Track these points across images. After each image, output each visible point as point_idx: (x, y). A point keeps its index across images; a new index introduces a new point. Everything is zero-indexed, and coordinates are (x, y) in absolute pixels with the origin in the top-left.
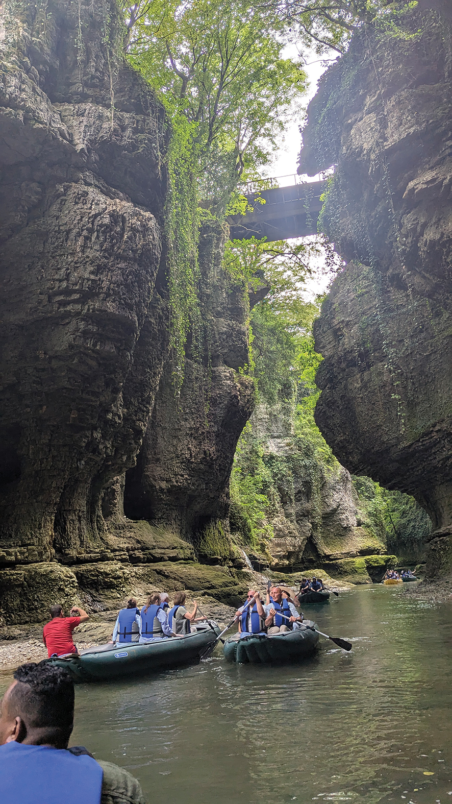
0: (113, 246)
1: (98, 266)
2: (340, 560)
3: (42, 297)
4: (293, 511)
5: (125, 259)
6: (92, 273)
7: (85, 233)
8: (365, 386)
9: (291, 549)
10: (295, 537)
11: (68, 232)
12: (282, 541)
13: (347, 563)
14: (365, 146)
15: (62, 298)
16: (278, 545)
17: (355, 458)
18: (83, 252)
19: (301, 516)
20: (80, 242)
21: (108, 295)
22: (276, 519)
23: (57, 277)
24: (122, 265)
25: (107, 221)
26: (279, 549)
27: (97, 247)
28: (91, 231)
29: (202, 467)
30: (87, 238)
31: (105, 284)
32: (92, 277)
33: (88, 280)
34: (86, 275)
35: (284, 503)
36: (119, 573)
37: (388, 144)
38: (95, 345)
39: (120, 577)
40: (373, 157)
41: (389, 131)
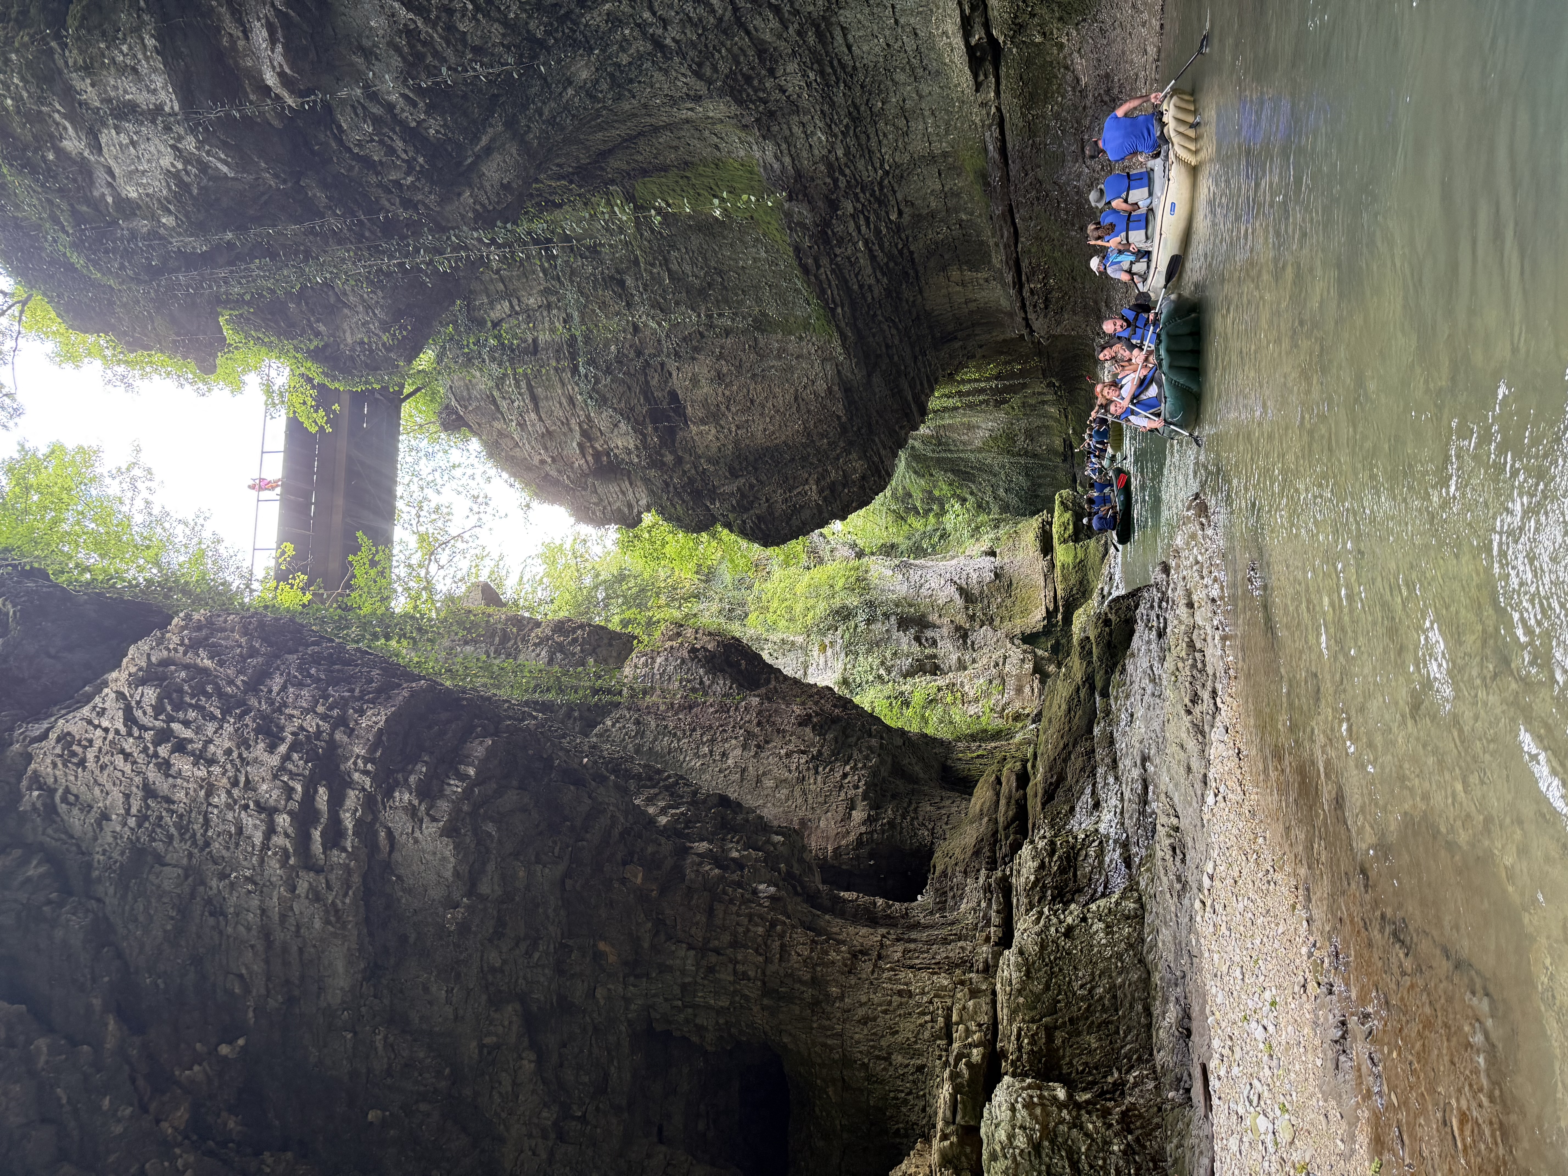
0: (221, 694)
1: (258, 731)
2: (1059, 592)
3: (302, 887)
4: (954, 657)
5: (261, 677)
6: (271, 748)
7: (163, 751)
8: (714, 416)
9: (1029, 666)
10: (1005, 658)
11: (149, 791)
12: (1011, 683)
13: (1065, 578)
14: (166, 161)
15: (316, 834)
16: (1019, 690)
17: (857, 466)
18: (211, 762)
19: (965, 642)
20: (182, 764)
21: (342, 722)
22: (966, 688)
23: (258, 838)
24: (276, 683)
25: (150, 694)
26: (1027, 689)
27: (210, 728)
28: (164, 735)
29: (830, 736)
30: (181, 747)
31: (311, 724)
32: (283, 749)
33: (287, 758)
34: (274, 761)
35: (935, 670)
36: (1041, 844)
37: (170, 101)
38: (462, 777)
39: (1052, 843)
40: (190, 144)
41: (143, 99)
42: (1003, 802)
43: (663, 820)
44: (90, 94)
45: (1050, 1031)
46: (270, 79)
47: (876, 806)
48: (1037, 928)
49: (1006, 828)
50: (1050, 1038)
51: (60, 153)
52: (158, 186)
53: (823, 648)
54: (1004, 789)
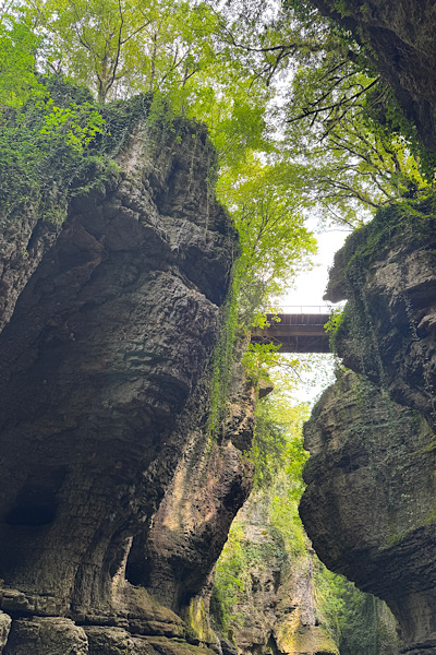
0: (185, 324)
1: (172, 337)
3: (119, 355)
5: (193, 336)
6: (165, 342)
7: (166, 309)
9: (256, 641)
10: (261, 628)
11: (153, 307)
12: (248, 631)
14: (388, 285)
15: (136, 358)
16: (244, 635)
18: (161, 324)
19: (268, 607)
20: (161, 315)
21: (174, 362)
22: (246, 606)
23: (136, 340)
24: (190, 340)
25: (185, 304)
26: (245, 639)
27: (173, 322)
28: (171, 309)
30: (167, 314)
31: (174, 353)
32: (165, 345)
33: (162, 346)
34: (161, 343)
35: (254, 590)
37: (410, 285)
38: (154, 403)
40: (395, 293)
41: (409, 277)
42: (160, 624)
43: (145, 474)
44: (409, 259)
45: (35, 641)
46: (426, 318)
47: (169, 561)
48: (77, 637)
49: (148, 625)
50: (31, 640)
51: (388, 251)
52: (380, 282)
53: (264, 533)
54: (166, 625)
